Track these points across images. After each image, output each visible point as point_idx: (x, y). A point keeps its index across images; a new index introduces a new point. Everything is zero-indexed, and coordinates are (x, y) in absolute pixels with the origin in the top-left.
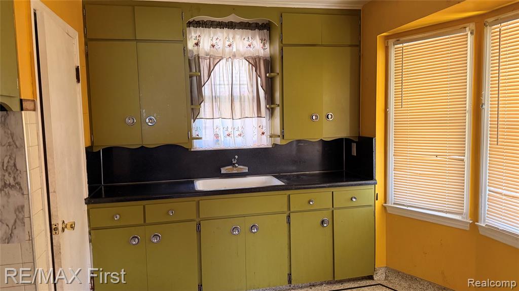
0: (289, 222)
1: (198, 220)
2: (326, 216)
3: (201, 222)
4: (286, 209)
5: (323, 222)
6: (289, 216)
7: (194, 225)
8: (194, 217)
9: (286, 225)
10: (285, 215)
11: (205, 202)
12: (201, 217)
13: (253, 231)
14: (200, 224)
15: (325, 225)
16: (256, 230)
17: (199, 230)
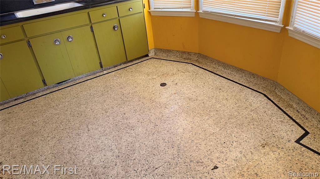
0: (92, 31)
1: (26, 39)
2: (116, 24)
3: (29, 40)
4: (88, 22)
5: (114, 27)
6: (92, 27)
7: (25, 43)
8: (23, 37)
9: (91, 33)
10: (89, 27)
11: (27, 26)
12: (28, 36)
13: (69, 40)
14: (29, 42)
15: (116, 29)
16: (71, 39)
17: (30, 46)
